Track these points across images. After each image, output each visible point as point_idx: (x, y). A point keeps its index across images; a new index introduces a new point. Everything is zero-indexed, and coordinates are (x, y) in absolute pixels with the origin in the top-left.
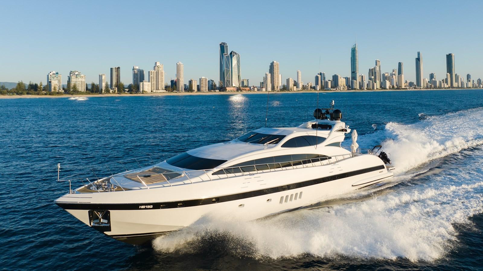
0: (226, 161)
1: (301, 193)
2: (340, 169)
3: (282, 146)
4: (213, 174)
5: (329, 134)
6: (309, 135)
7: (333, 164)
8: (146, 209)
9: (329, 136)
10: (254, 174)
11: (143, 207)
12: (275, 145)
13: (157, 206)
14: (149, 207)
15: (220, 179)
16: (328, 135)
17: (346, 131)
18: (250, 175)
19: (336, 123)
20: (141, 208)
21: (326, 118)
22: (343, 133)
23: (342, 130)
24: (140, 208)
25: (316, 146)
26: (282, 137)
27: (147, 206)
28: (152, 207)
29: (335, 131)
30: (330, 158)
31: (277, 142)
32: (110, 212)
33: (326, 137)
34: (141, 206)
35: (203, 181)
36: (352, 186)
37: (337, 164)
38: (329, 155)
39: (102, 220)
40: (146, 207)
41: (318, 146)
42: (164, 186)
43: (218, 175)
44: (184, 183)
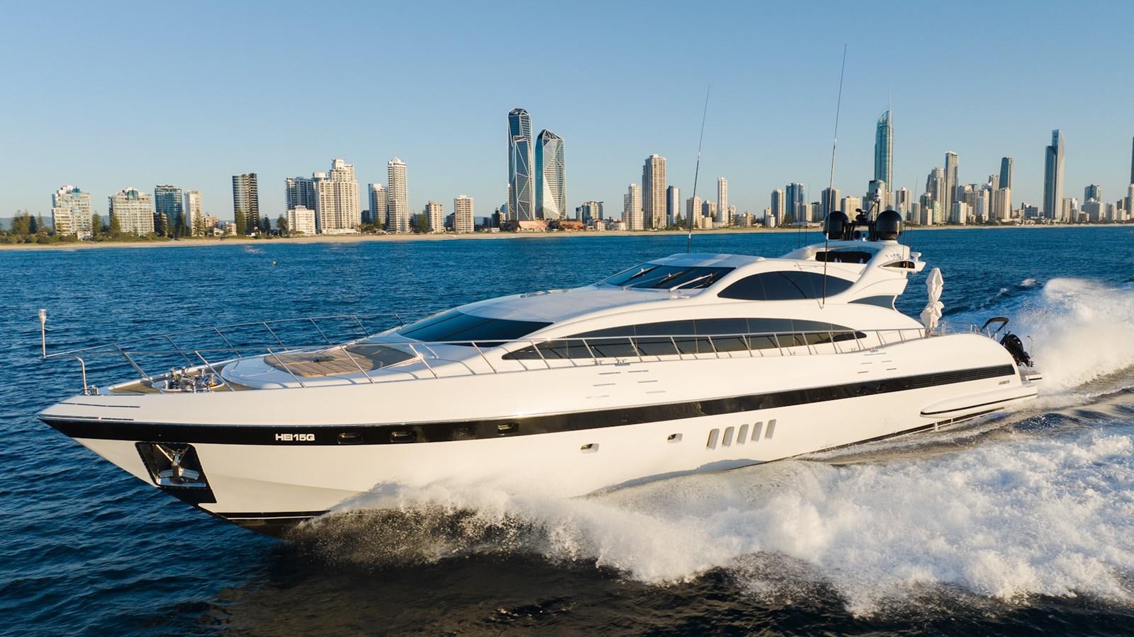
0: (550, 324)
1: (772, 423)
2: (888, 366)
3: (721, 295)
4: (505, 357)
5: (863, 273)
6: (803, 270)
7: (869, 352)
8: (294, 442)
9: (860, 279)
10: (628, 364)
11: (285, 437)
12: (701, 290)
13: (327, 436)
14: (303, 437)
16: (860, 275)
17: (911, 265)
19: (884, 246)
20: (280, 439)
21: (858, 235)
22: (902, 272)
23: (901, 264)
24: (277, 439)
25: (821, 300)
26: (723, 272)
27: (296, 435)
28: (313, 439)
29: (879, 266)
30: (860, 335)
31: (706, 284)
32: (194, 448)
33: (854, 281)
34: (280, 435)
35: (472, 375)
36: (922, 413)
37: (880, 351)
38: (857, 327)
40: (294, 439)
41: (828, 300)
42: (354, 383)
43: (521, 361)
44: (414, 376)
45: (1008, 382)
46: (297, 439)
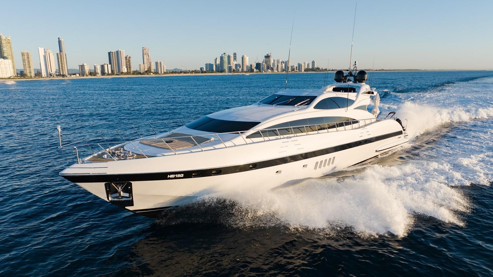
0: (259, 123)
1: (334, 158)
2: (368, 133)
3: (315, 107)
4: (247, 137)
5: (357, 96)
6: (338, 96)
7: (362, 128)
8: (175, 178)
9: (356, 99)
10: (291, 137)
11: (172, 176)
12: (307, 106)
13: (188, 174)
14: (179, 176)
15: (254, 143)
16: (356, 98)
17: (373, 93)
18: (287, 138)
19: (361, 85)
20: (169, 177)
22: (368, 96)
23: (369, 93)
24: (168, 177)
25: (346, 108)
26: (313, 98)
27: (176, 175)
28: (183, 176)
29: (362, 94)
30: (357, 122)
31: (309, 103)
32: (132, 183)
33: (355, 100)
34: (170, 175)
35: (235, 146)
36: (376, 151)
37: (366, 128)
38: (357, 119)
39: (122, 194)
41: (349, 108)
42: (192, 152)
43: (251, 139)
44: (214, 147)
45: (400, 137)
46: (176, 177)
